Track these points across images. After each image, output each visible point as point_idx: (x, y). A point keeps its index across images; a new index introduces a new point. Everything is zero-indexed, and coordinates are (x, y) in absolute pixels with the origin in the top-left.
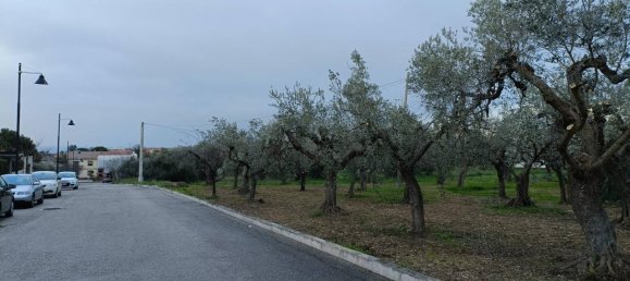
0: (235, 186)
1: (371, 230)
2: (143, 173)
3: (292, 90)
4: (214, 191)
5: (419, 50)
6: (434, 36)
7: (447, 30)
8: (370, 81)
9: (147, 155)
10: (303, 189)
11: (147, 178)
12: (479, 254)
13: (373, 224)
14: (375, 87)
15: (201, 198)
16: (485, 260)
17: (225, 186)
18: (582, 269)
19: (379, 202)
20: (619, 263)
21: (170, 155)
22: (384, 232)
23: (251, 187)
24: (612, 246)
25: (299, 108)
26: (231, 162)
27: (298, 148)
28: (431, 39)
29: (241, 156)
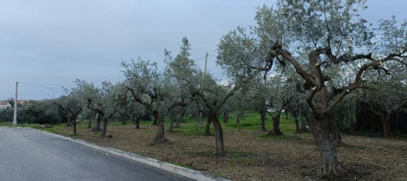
0: (89, 127)
1: (190, 153)
2: (17, 119)
3: (136, 62)
4: (75, 131)
5: (223, 39)
6: (233, 31)
7: (241, 27)
8: (190, 58)
9: (19, 105)
10: (138, 127)
11: (20, 122)
12: (259, 166)
13: (190, 149)
14: (192, 62)
15: (65, 135)
16: (262, 169)
17: (82, 127)
18: (319, 172)
19: (190, 135)
20: (339, 168)
21: (39, 105)
22: (199, 154)
23: (102, 127)
24: (335, 158)
25: (140, 74)
26: (90, 110)
27: (139, 100)
28: (230, 32)
29: (95, 106)
